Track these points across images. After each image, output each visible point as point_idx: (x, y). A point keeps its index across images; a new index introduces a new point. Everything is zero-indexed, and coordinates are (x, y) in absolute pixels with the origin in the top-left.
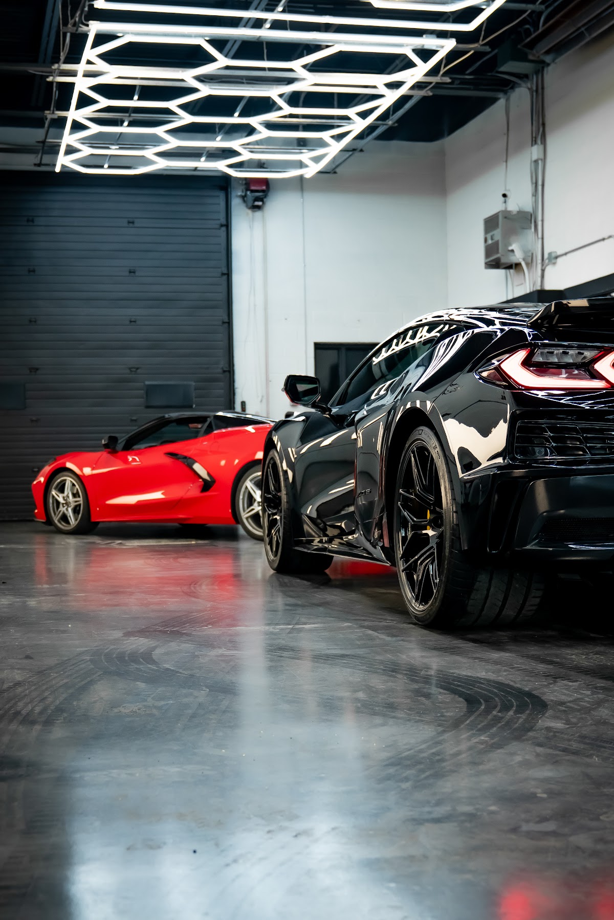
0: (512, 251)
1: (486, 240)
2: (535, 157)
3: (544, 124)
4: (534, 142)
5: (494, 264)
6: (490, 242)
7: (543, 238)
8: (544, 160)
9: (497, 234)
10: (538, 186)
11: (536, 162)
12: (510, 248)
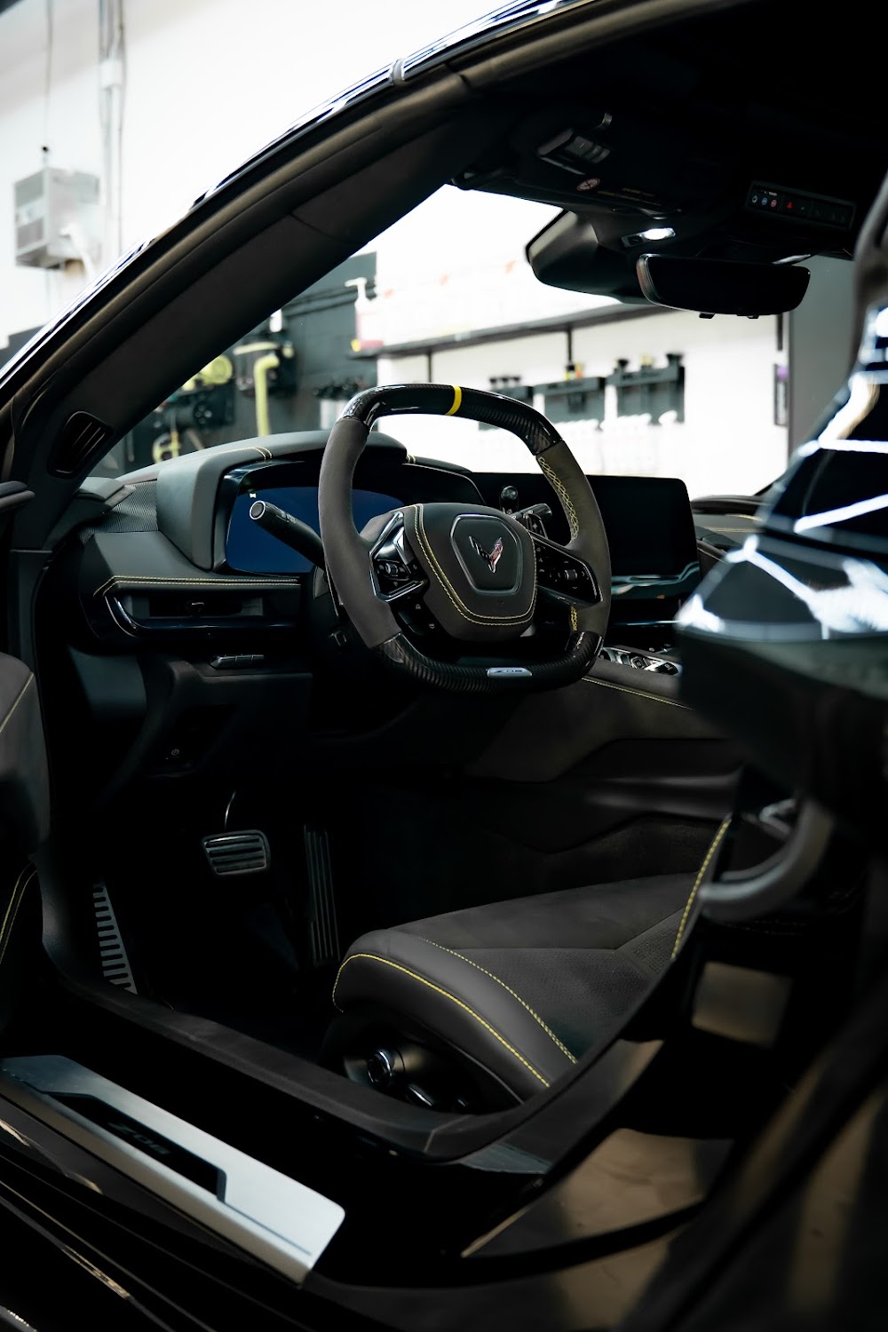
0: (68, 237)
1: (17, 218)
2: (107, 81)
3: (122, 28)
4: (104, 53)
5: (35, 259)
6: (25, 221)
7: (120, 219)
8: (123, 87)
9: (40, 208)
10: (111, 131)
11: (109, 90)
12: (64, 232)
